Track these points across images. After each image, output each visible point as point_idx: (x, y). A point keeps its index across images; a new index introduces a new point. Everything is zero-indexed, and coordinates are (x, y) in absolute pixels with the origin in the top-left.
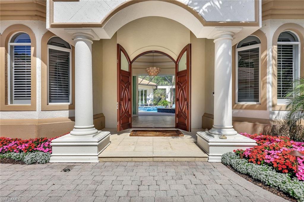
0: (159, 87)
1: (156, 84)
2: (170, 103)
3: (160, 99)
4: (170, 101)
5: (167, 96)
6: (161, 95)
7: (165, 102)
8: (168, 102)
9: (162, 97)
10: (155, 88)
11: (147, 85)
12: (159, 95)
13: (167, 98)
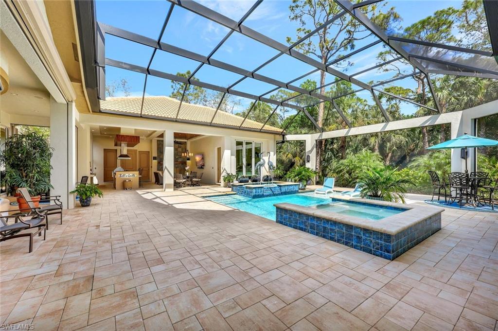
0: (289, 137)
1: (281, 130)
2: (315, 173)
3: (292, 164)
4: (314, 170)
5: (308, 156)
6: (294, 156)
7: (303, 173)
8: (312, 171)
9: (297, 159)
10: (280, 138)
11: (260, 131)
12: (290, 156)
13: (308, 161)
